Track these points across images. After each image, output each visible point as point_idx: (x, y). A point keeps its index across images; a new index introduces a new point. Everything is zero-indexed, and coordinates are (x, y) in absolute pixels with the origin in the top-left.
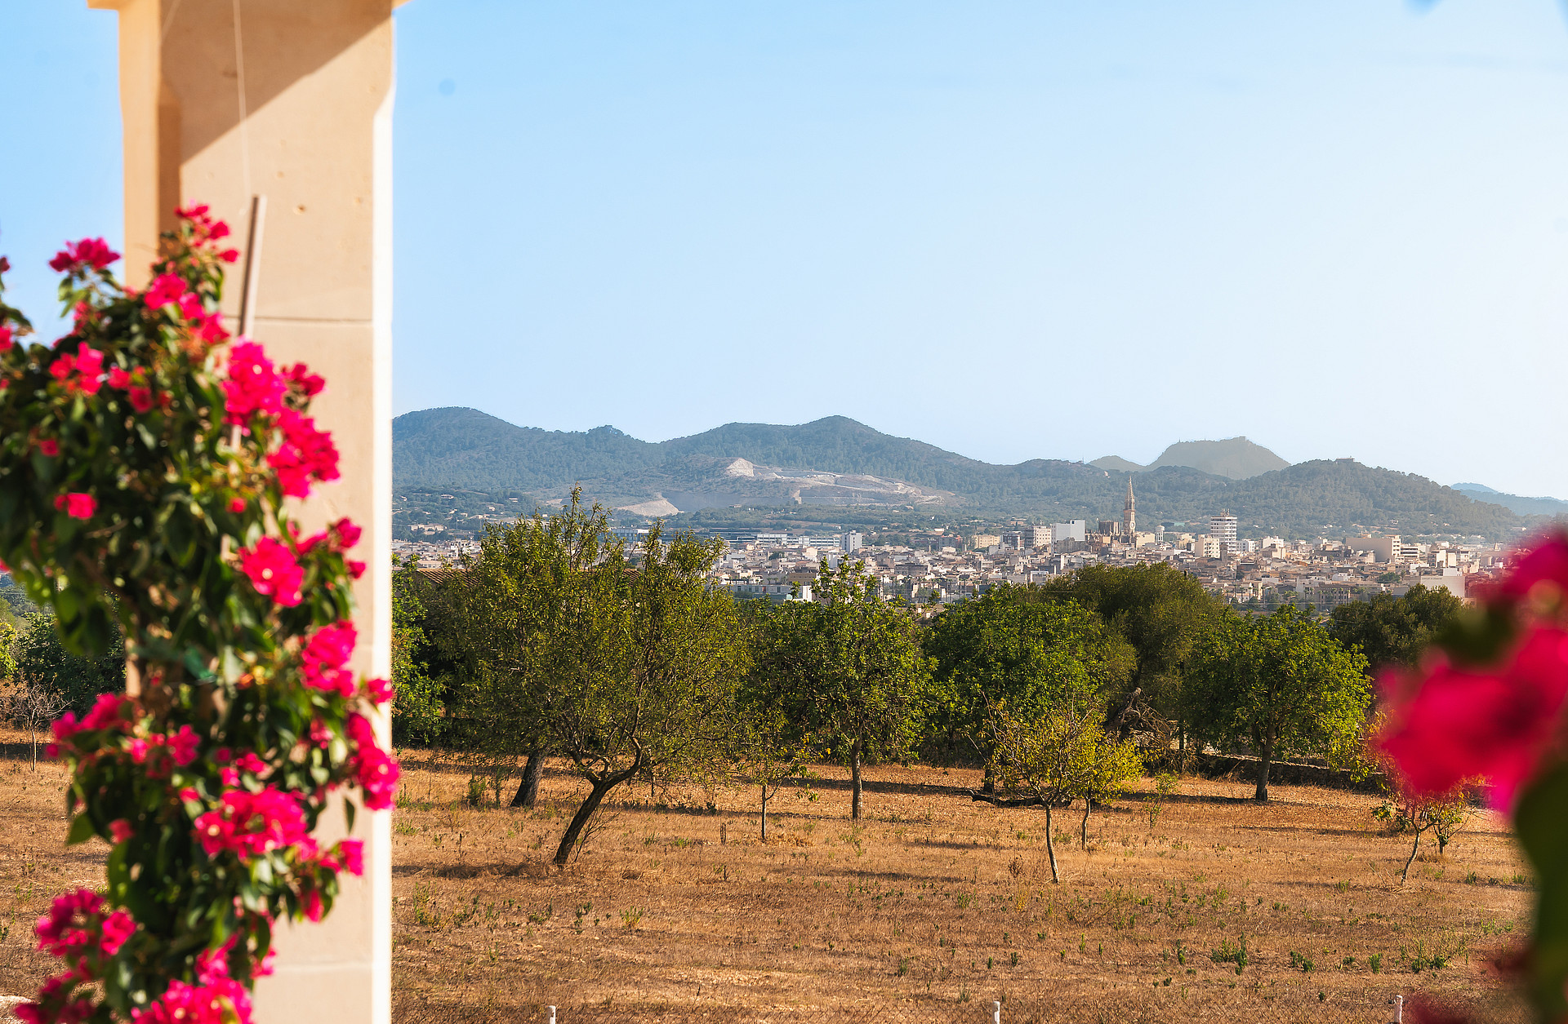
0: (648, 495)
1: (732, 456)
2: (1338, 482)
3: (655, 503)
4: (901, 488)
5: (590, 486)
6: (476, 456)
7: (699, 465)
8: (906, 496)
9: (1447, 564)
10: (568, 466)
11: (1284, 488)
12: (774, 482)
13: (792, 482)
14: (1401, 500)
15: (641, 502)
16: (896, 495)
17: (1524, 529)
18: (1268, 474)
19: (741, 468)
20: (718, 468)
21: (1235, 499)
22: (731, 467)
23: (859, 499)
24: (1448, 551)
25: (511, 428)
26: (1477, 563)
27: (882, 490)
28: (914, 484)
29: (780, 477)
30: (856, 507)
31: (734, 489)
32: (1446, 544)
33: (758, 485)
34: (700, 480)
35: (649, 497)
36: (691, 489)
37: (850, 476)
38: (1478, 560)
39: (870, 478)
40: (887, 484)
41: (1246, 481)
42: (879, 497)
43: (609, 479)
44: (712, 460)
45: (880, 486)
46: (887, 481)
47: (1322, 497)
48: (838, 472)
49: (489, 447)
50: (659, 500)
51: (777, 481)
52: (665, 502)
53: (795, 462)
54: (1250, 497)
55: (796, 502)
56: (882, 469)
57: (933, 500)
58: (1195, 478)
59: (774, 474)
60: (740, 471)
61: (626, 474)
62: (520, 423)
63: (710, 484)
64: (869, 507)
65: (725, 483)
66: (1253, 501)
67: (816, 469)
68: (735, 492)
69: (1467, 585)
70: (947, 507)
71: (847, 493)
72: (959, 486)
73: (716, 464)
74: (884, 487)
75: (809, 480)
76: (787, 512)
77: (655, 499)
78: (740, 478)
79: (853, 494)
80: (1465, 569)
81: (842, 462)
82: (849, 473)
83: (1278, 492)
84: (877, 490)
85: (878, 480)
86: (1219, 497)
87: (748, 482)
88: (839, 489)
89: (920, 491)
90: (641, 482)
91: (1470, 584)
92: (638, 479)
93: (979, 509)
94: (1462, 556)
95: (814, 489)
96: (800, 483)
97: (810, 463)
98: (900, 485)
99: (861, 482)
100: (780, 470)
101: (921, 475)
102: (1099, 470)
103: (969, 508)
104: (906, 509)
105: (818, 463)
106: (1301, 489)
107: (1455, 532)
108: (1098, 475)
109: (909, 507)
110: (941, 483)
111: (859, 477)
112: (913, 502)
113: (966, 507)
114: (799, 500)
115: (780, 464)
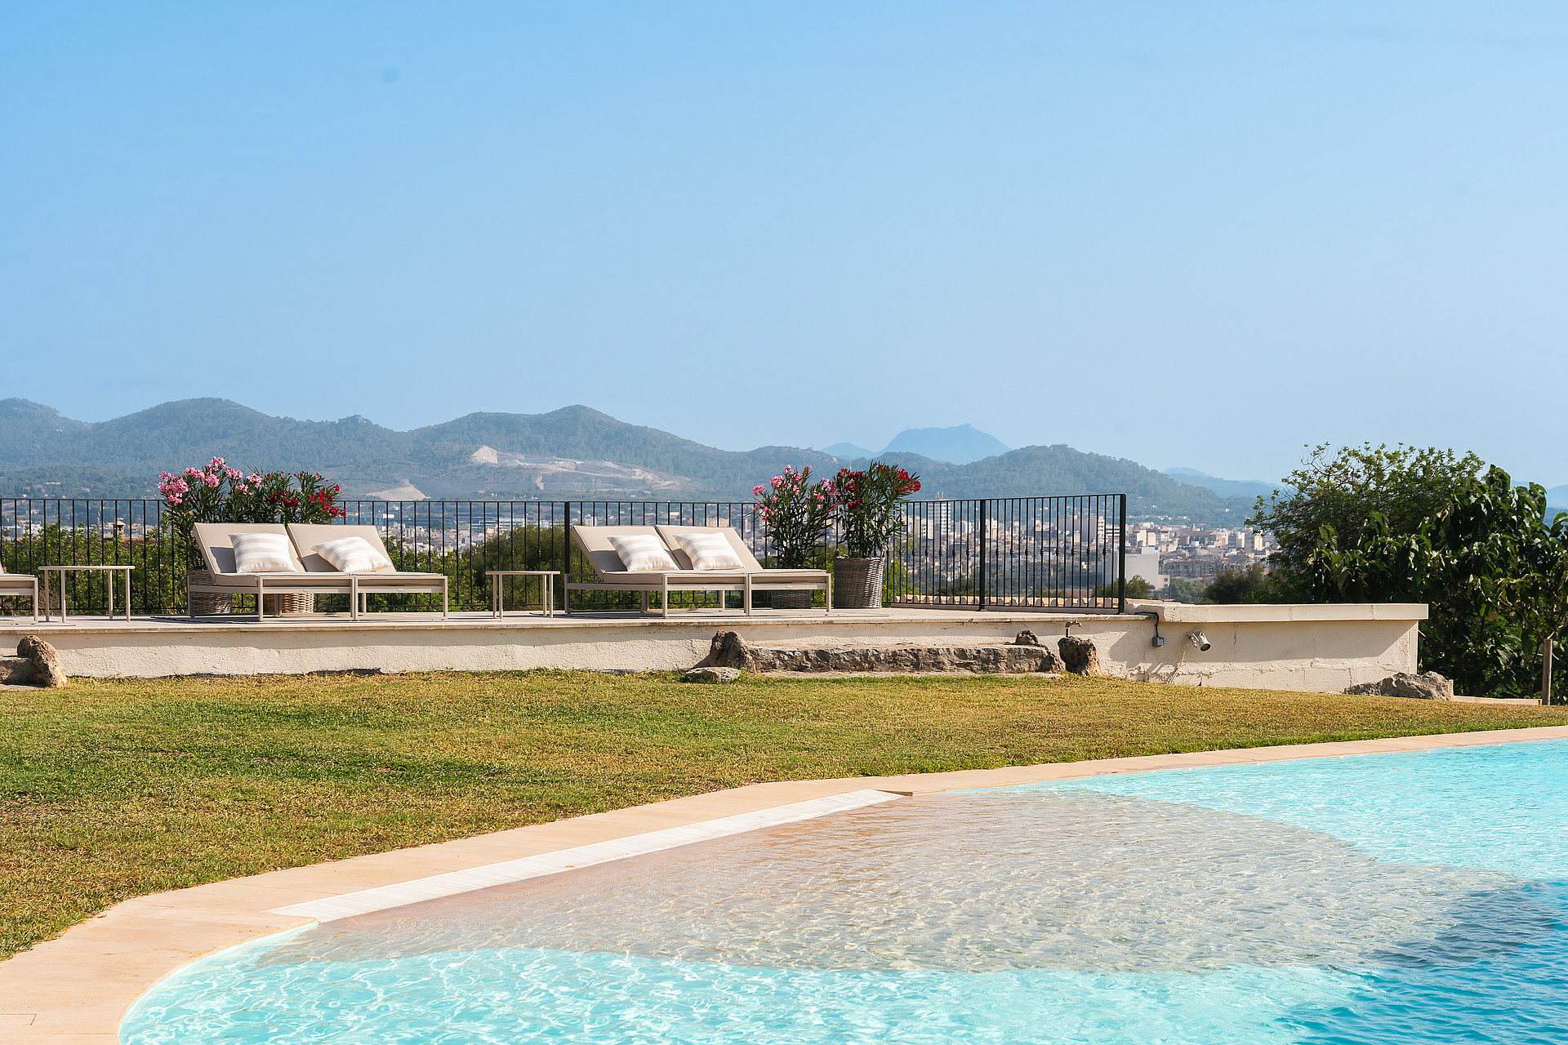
0: (396, 481)
1: (476, 443)
2: (1053, 466)
3: (403, 489)
4: (638, 474)
5: (340, 473)
6: (229, 445)
7: (445, 452)
8: (644, 481)
9: (1147, 543)
10: (319, 453)
11: (1002, 472)
12: (517, 468)
13: (534, 469)
14: (1112, 483)
15: (389, 488)
16: (634, 481)
17: (1227, 510)
18: (987, 460)
19: (486, 455)
20: (462, 456)
21: (956, 483)
22: (475, 454)
23: (599, 484)
24: (1148, 531)
25: (263, 418)
26: (1176, 542)
27: (620, 476)
28: (651, 470)
29: (522, 464)
30: (595, 492)
31: (478, 476)
32: (1147, 525)
33: (500, 472)
34: (446, 467)
35: (397, 483)
36: (437, 475)
37: (590, 462)
38: (1177, 539)
39: (610, 464)
40: (625, 470)
41: (967, 466)
42: (617, 482)
43: (359, 467)
44: (457, 447)
45: (619, 472)
46: (625, 467)
47: (1038, 481)
48: (579, 458)
49: (243, 436)
50: (407, 486)
51: (519, 467)
52: (412, 488)
53: (538, 449)
54: (970, 481)
55: (538, 488)
56: (621, 456)
57: (670, 485)
58: (919, 464)
59: (518, 461)
60: (484, 458)
61: (375, 462)
62: (273, 413)
63: (455, 471)
64: (608, 492)
65: (470, 469)
66: (973, 485)
67: (558, 456)
68: (479, 478)
69: (1161, 562)
70: (683, 491)
71: (587, 479)
72: (695, 472)
73: (461, 452)
74: (623, 473)
75: (550, 467)
76: (529, 497)
77: (402, 485)
78: (484, 464)
79: (593, 480)
80: (1164, 548)
81: (582, 449)
82: (590, 459)
83: (997, 477)
84: (616, 475)
85: (617, 467)
86: (941, 481)
87: (492, 468)
88: (579, 475)
89: (657, 477)
90: (389, 469)
91: (1165, 562)
92: (386, 467)
93: (714, 494)
94: (1163, 536)
95: (555, 476)
96: (543, 469)
97: (551, 450)
98: (638, 471)
99: (601, 468)
100: (523, 457)
101: (658, 461)
102: (828, 456)
103: (704, 493)
104: (644, 494)
105: (561, 451)
106: (1018, 474)
107: (1162, 514)
108: (827, 460)
109: (646, 492)
110: (677, 469)
111: (598, 464)
112: (650, 487)
113: (701, 492)
114: (541, 486)
115: (523, 450)
